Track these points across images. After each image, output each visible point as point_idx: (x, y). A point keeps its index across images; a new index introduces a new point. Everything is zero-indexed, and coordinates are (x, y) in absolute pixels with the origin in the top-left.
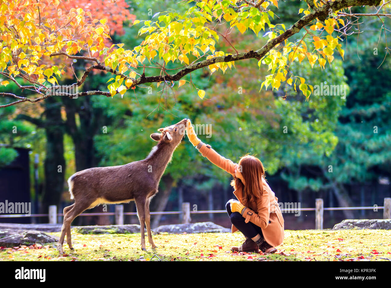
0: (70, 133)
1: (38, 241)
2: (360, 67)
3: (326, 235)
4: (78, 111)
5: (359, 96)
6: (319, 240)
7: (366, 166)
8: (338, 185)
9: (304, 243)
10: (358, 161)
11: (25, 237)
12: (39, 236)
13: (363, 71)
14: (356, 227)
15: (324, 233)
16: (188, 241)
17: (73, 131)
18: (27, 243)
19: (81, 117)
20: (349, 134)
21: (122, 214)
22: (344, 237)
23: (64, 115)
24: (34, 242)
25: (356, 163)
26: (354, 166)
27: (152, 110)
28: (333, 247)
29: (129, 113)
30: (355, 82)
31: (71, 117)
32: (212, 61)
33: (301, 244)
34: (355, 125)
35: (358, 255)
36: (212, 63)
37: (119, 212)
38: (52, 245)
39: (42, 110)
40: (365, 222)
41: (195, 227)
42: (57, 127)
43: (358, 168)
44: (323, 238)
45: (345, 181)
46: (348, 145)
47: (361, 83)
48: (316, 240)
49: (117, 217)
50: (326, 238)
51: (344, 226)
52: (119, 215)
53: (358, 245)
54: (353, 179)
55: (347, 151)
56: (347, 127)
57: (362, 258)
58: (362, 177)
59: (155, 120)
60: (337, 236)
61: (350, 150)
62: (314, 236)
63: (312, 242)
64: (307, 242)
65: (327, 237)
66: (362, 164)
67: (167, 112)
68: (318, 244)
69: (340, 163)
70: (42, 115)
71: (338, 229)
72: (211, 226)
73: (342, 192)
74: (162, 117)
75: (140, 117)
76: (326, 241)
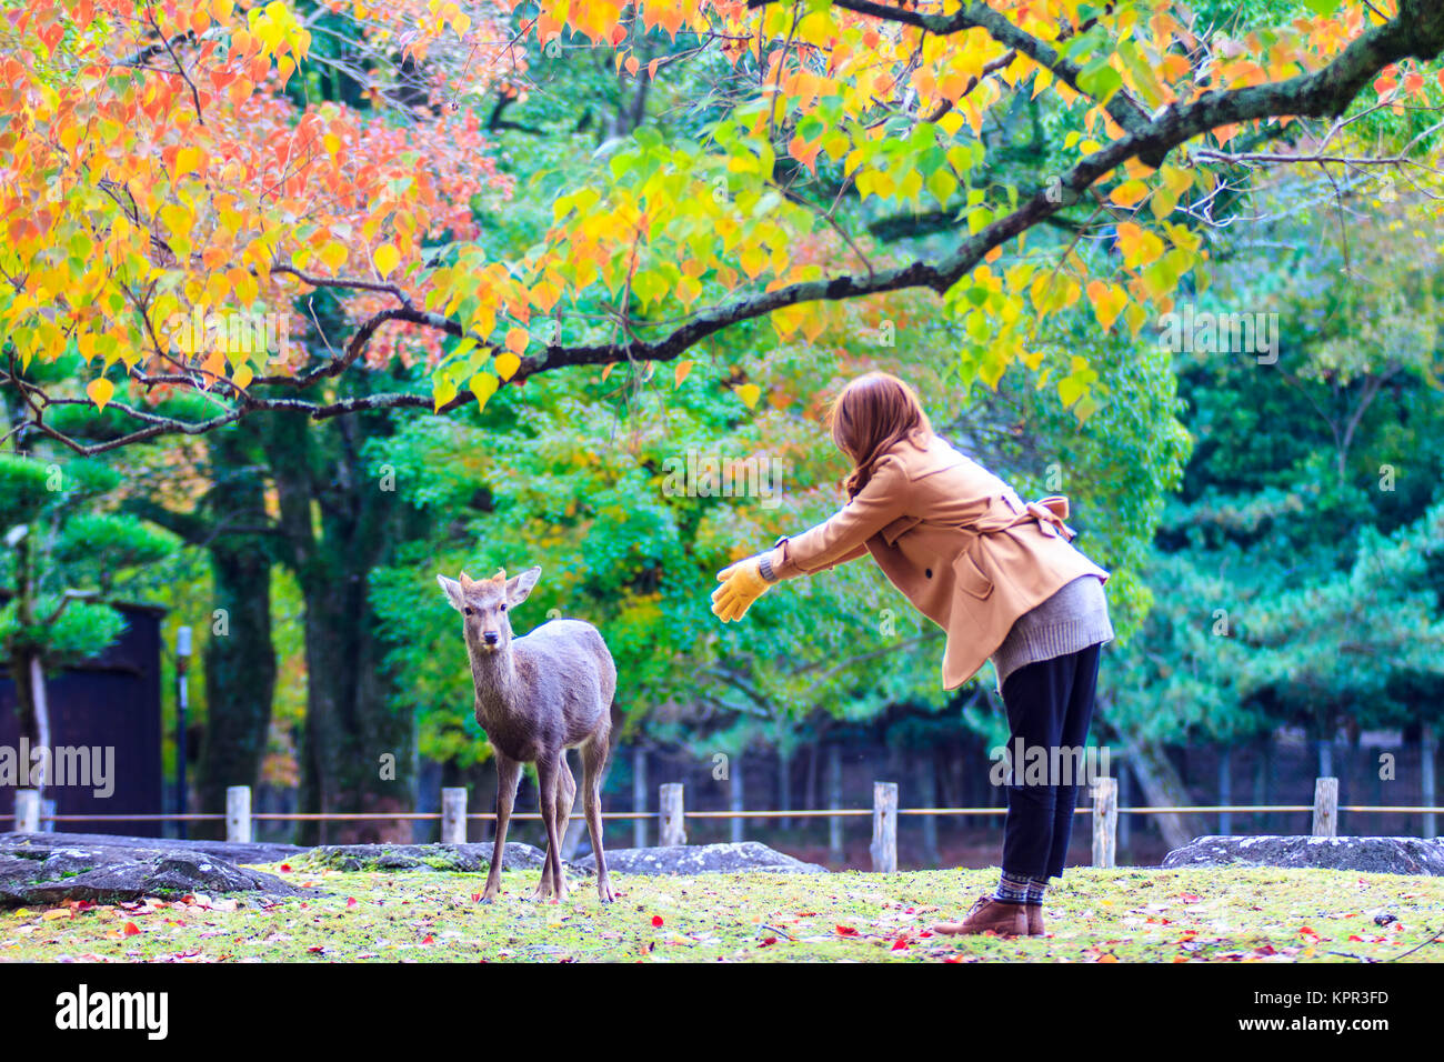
0: (290, 563)
1: (199, 884)
2: (1224, 371)
3: (1140, 881)
4: (317, 491)
5: (1218, 463)
6: (1119, 898)
7: (1240, 688)
8: (1148, 749)
9: (1070, 907)
10: (1213, 672)
11: (160, 871)
12: (205, 868)
13: (1234, 384)
14: (1239, 860)
15: (1134, 876)
16: (690, 894)
17: (301, 556)
18: (166, 891)
19: (328, 510)
20: (1184, 586)
21: (462, 817)
22: (1201, 889)
23: (272, 501)
24: (189, 889)
25: (1205, 679)
26: (1198, 689)
27: (558, 490)
28: (1166, 922)
29: (482, 500)
30: (1207, 415)
31: (294, 510)
32: (788, 297)
33: (1059, 913)
34: (1203, 557)
35: (1255, 942)
36: (786, 303)
37: (451, 809)
38: (246, 897)
39: (202, 487)
40: (1267, 844)
41: (707, 857)
42: (251, 538)
43: (1213, 696)
44: (1132, 892)
45: (1169, 738)
46: (1179, 619)
47: (1224, 424)
48: (1110, 897)
49: (445, 825)
50: (1140, 892)
51: (1198, 854)
52: (452, 821)
53: (1245, 916)
54: (1195, 730)
55: (1178, 638)
56: (1179, 563)
57: (1269, 951)
58: (1223, 723)
59: (568, 522)
60: (1178, 885)
61: (1187, 638)
62: (1103, 884)
63: (1097, 903)
64: (1078, 903)
65: (1146, 890)
66: (1226, 683)
67: (604, 496)
68: (1116, 911)
69: (1155, 678)
70: (202, 502)
71: (1179, 865)
72: (758, 853)
73: (1158, 772)
74: (589, 515)
75: (518, 511)
76: (1141, 902)
